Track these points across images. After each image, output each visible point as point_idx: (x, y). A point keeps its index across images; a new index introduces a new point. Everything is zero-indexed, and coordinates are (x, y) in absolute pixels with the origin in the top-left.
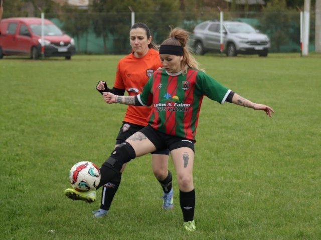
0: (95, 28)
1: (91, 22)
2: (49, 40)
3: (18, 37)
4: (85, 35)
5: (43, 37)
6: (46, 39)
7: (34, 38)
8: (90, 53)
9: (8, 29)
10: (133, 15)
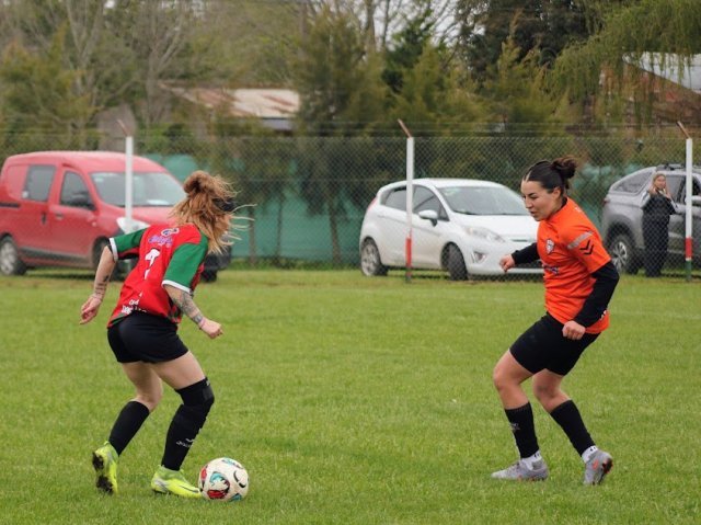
0: (305, 185)
1: (293, 168)
2: (145, 220)
3: (57, 209)
4: (273, 207)
5: (129, 210)
6: (136, 218)
7: (103, 215)
8: (289, 265)
9: (26, 189)
10: (410, 142)
